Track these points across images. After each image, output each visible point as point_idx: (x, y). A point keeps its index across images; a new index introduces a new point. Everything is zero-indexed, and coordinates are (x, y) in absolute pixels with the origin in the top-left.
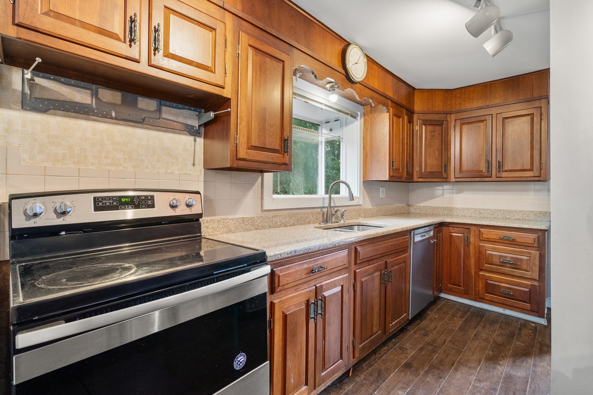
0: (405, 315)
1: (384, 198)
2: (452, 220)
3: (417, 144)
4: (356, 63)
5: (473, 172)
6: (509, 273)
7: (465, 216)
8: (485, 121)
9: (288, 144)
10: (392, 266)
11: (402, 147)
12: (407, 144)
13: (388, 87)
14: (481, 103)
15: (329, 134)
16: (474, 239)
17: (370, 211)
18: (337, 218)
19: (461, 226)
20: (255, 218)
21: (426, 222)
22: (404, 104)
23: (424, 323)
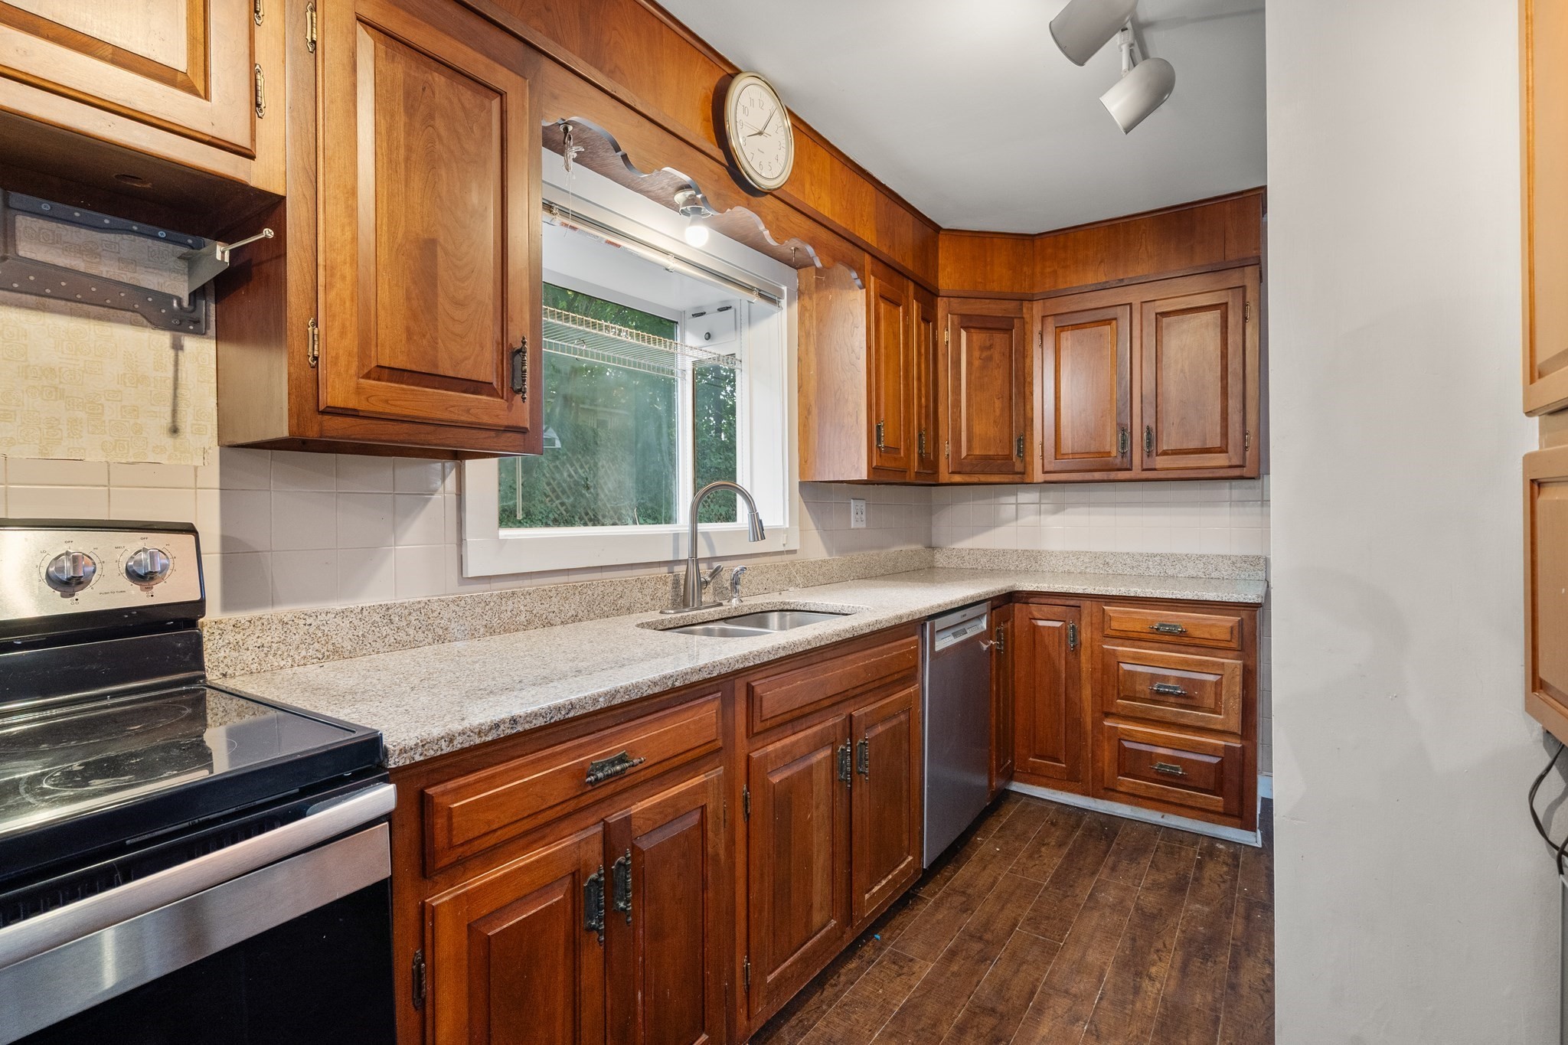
0: (910, 858)
1: (861, 529)
2: (1036, 585)
3: (946, 381)
4: (760, 133)
5: (1088, 456)
6: (1173, 719)
7: (1069, 573)
8: (1114, 322)
9: (523, 364)
10: (868, 728)
11: (904, 387)
12: (919, 379)
13: (862, 216)
14: (1105, 275)
15: (703, 349)
16: (1089, 635)
17: (821, 567)
18: (719, 591)
19: (1058, 601)
20: (435, 606)
21: (969, 594)
22: (910, 267)
23: (965, 872)
